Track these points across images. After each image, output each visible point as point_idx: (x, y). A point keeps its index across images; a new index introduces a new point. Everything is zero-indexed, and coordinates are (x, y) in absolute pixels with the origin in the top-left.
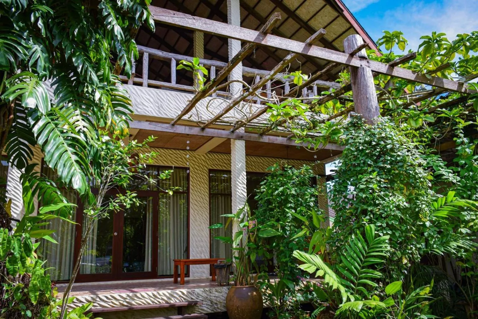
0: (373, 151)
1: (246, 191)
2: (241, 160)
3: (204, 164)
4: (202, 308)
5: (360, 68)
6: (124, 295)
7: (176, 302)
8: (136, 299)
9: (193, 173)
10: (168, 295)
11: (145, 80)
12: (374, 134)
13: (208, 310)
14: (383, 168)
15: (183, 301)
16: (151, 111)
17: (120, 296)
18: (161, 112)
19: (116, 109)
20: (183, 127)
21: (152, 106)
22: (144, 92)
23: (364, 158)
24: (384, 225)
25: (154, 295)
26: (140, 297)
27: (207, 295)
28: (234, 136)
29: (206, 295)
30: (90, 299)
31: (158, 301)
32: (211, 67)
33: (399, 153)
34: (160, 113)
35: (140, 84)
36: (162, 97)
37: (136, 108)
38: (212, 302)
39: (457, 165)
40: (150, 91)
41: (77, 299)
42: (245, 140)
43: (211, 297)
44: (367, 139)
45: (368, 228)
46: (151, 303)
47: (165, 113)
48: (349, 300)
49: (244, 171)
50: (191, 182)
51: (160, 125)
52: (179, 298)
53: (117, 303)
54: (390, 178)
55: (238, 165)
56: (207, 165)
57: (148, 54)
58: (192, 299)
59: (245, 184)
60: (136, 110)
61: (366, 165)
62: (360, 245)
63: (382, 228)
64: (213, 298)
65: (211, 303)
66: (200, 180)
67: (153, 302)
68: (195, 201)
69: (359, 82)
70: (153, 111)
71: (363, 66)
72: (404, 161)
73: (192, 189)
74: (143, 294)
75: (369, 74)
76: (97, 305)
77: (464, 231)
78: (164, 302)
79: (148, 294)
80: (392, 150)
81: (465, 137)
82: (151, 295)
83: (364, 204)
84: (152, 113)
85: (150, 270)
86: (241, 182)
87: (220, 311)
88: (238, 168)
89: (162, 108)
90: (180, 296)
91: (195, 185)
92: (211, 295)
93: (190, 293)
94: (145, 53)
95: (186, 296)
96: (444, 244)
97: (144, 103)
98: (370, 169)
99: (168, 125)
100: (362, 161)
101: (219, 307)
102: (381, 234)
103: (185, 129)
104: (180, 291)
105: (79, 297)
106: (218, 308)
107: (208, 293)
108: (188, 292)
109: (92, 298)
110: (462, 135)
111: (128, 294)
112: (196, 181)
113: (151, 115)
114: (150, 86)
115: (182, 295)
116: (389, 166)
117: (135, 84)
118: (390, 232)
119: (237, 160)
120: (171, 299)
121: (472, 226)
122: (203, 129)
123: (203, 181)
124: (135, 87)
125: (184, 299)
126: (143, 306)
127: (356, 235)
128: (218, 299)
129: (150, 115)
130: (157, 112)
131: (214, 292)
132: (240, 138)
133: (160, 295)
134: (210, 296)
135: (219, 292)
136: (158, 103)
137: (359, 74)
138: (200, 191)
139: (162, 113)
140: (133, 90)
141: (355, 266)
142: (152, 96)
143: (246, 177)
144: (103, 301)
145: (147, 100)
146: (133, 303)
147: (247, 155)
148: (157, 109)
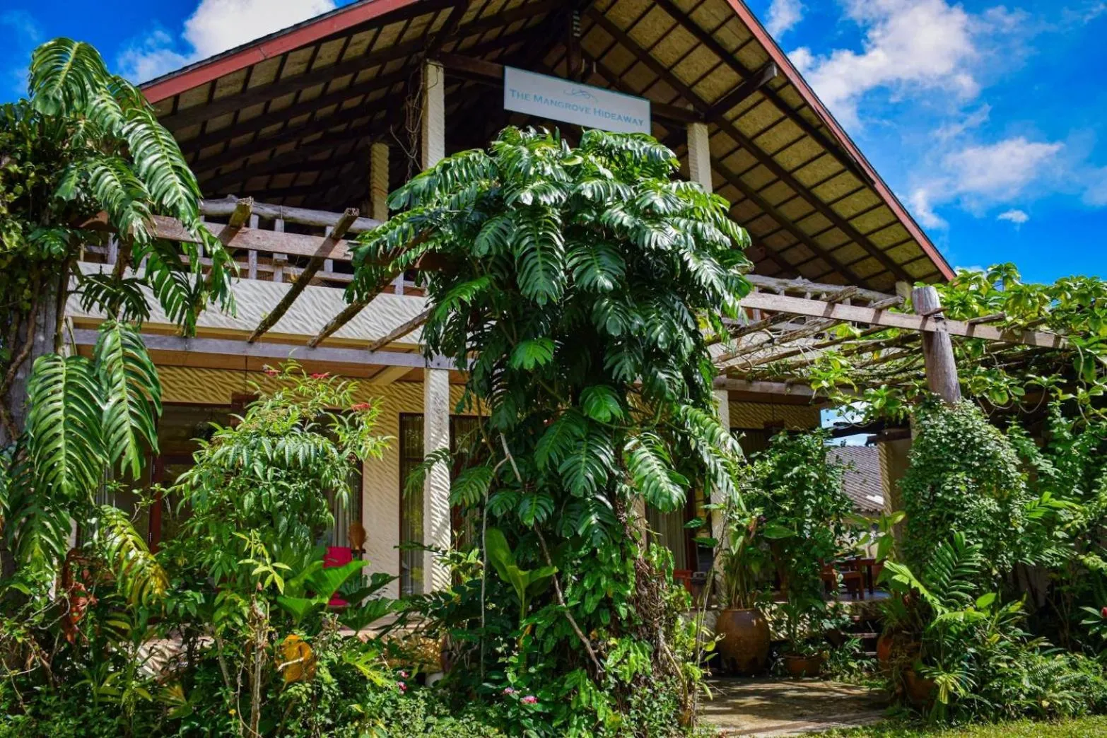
0: (958, 445)
5: (936, 334)
12: (959, 425)
14: (970, 466)
23: (947, 453)
24: (975, 532)
33: (988, 448)
39: (1053, 452)
42: (729, 391)
44: (950, 430)
45: (958, 536)
48: (943, 613)
54: (978, 477)
61: (950, 461)
62: (949, 554)
63: (973, 536)
71: (940, 330)
72: (994, 456)
75: (947, 341)
77: (1060, 534)
80: (981, 444)
81: (1062, 416)
83: (949, 507)
96: (1036, 552)
98: (954, 467)
100: (945, 457)
102: (972, 543)
110: (1058, 414)
116: (977, 464)
118: (980, 540)
121: (1069, 529)
127: (943, 542)
132: (721, 386)
137: (935, 341)
141: (945, 578)
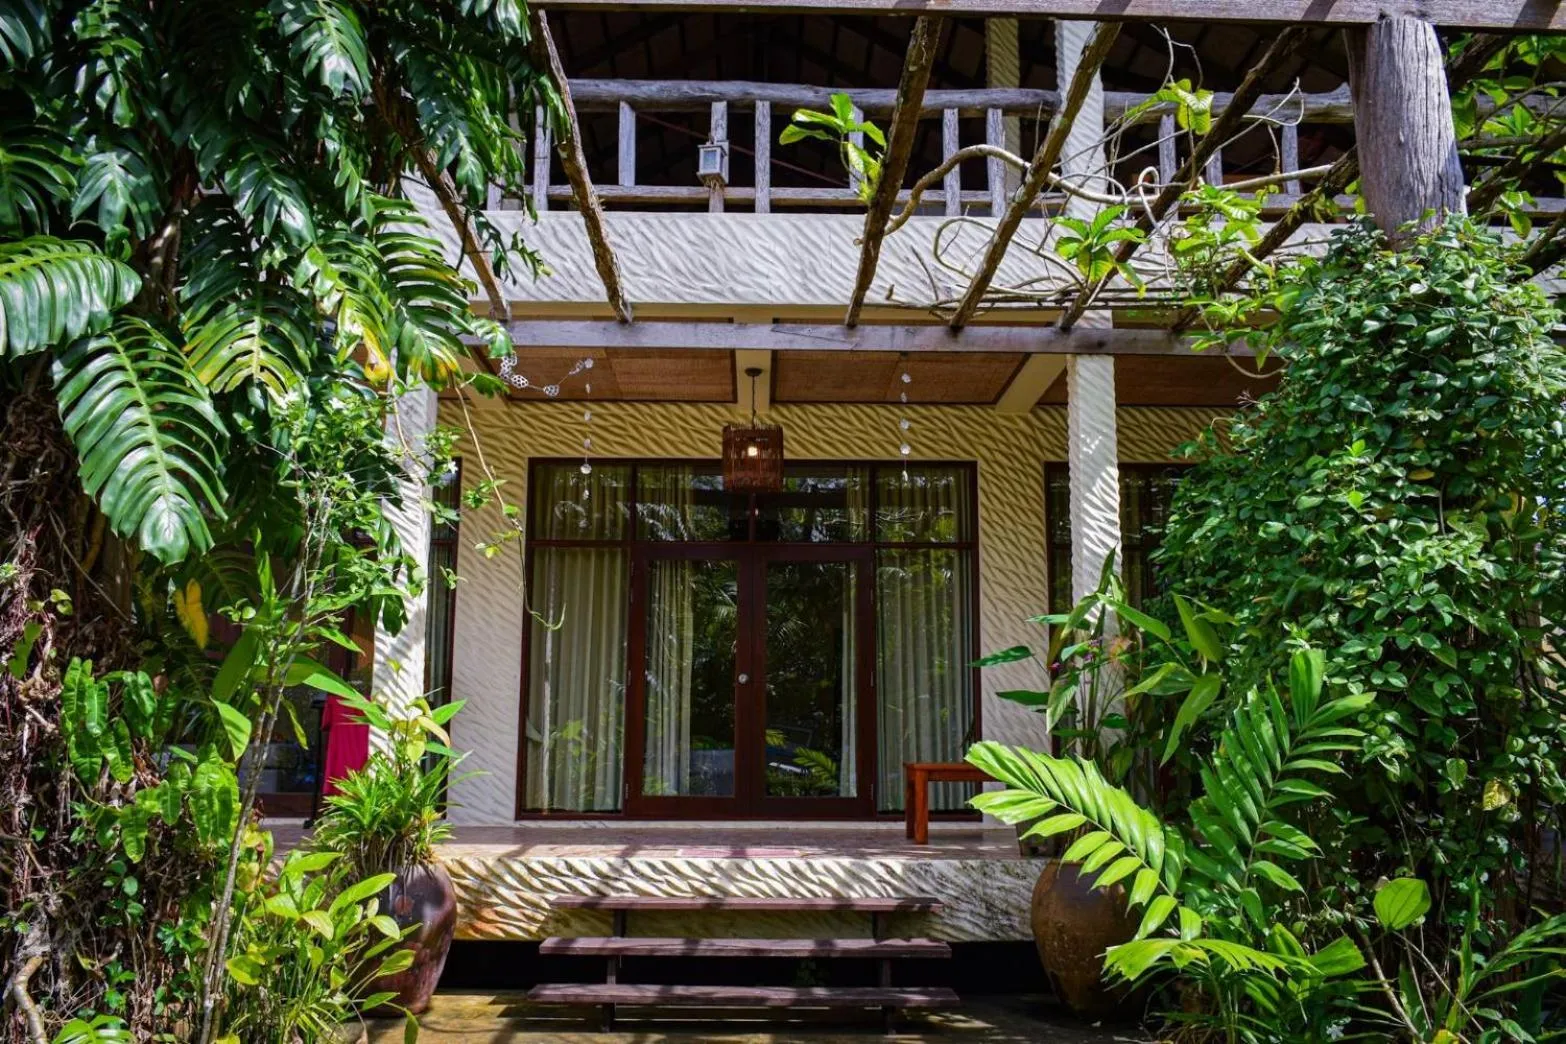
0: (1372, 360)
1: (1118, 534)
2: (1099, 426)
3: (1026, 445)
4: (955, 922)
5: (1375, 29)
6: (704, 864)
7: (867, 896)
8: (739, 877)
9: (990, 477)
10: (841, 874)
11: (762, 191)
13: (977, 931)
15: (889, 896)
16: (778, 289)
17: (689, 864)
18: (812, 287)
19: (412, 303)
20: (886, 331)
21: (781, 270)
22: (757, 229)
23: (1334, 389)
24: (1376, 652)
25: (796, 870)
26: (754, 872)
27: (975, 881)
28: (1072, 341)
29: (968, 882)
30: (605, 869)
31: (810, 891)
32: (985, 113)
33: (1488, 357)
34: (809, 291)
35: (748, 207)
36: (814, 237)
37: (732, 284)
38: (990, 906)
40: (775, 224)
41: (570, 867)
42: (1116, 356)
43: (989, 891)
45: (1301, 663)
46: (786, 892)
47: (825, 292)
49: (1111, 464)
50: (982, 511)
51: (807, 330)
52: (878, 885)
53: (683, 885)
54: (1437, 462)
55: (1088, 446)
56: (1037, 450)
57: (767, 104)
58: (923, 891)
59: (1113, 510)
60: (733, 291)
61: (1341, 415)
63: (1365, 664)
64: (996, 892)
65: (988, 909)
66: (1013, 499)
67: (793, 891)
68: (997, 572)
69: (1371, 84)
70: (784, 288)
71: (1393, 16)
73: (986, 533)
74: (763, 864)
76: (625, 887)
78: (829, 895)
79: (775, 866)
82: (787, 869)
83: (1313, 568)
84: (782, 294)
85: (854, 793)
86: (1099, 503)
87: (1018, 937)
88: (1086, 454)
89: (815, 273)
90: (881, 880)
91: (996, 518)
92: (988, 882)
93: (913, 871)
94: (759, 104)
95: (902, 880)
97: (757, 265)
99: (833, 329)
100: (1326, 403)
101: (1016, 924)
103: (893, 336)
104: (882, 864)
105: (575, 862)
106: (1011, 926)
107: (975, 875)
108: (907, 868)
109: (610, 865)
111: (717, 860)
112: (999, 506)
113: (781, 301)
114: (777, 207)
115: (887, 877)
117: (731, 207)
119: (1082, 426)
120: (850, 887)
122: (955, 330)
123: (1024, 504)
124: (729, 217)
125: (896, 889)
126: (761, 900)
127: (1262, 687)
128: (1012, 899)
129: (775, 302)
130: (797, 289)
131: (998, 875)
132: (1094, 347)
133: (816, 872)
134: (985, 886)
135: (1018, 876)
136: (801, 261)
137: (1371, 53)
138: (1013, 537)
139: (816, 291)
140: (720, 229)
141: (1246, 809)
142: (783, 239)
143: (1116, 486)
144: (642, 876)
145: (766, 255)
146: (732, 889)
147: (1121, 403)
148: (799, 279)
